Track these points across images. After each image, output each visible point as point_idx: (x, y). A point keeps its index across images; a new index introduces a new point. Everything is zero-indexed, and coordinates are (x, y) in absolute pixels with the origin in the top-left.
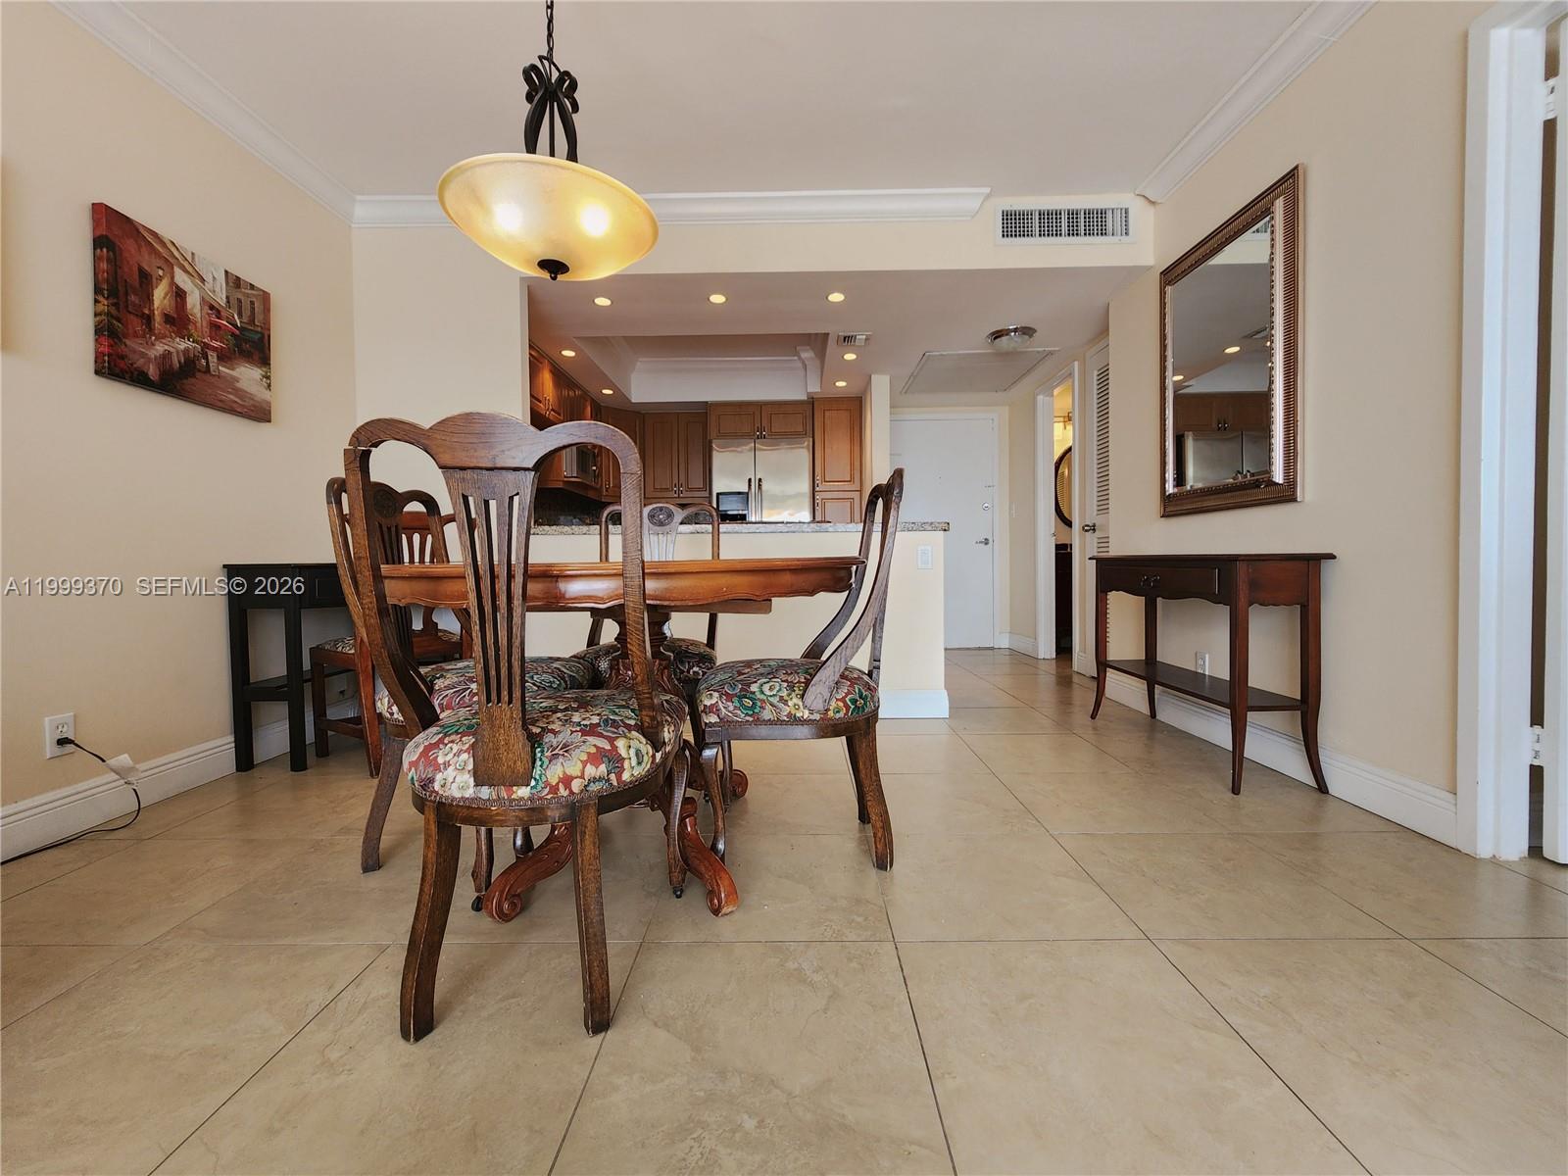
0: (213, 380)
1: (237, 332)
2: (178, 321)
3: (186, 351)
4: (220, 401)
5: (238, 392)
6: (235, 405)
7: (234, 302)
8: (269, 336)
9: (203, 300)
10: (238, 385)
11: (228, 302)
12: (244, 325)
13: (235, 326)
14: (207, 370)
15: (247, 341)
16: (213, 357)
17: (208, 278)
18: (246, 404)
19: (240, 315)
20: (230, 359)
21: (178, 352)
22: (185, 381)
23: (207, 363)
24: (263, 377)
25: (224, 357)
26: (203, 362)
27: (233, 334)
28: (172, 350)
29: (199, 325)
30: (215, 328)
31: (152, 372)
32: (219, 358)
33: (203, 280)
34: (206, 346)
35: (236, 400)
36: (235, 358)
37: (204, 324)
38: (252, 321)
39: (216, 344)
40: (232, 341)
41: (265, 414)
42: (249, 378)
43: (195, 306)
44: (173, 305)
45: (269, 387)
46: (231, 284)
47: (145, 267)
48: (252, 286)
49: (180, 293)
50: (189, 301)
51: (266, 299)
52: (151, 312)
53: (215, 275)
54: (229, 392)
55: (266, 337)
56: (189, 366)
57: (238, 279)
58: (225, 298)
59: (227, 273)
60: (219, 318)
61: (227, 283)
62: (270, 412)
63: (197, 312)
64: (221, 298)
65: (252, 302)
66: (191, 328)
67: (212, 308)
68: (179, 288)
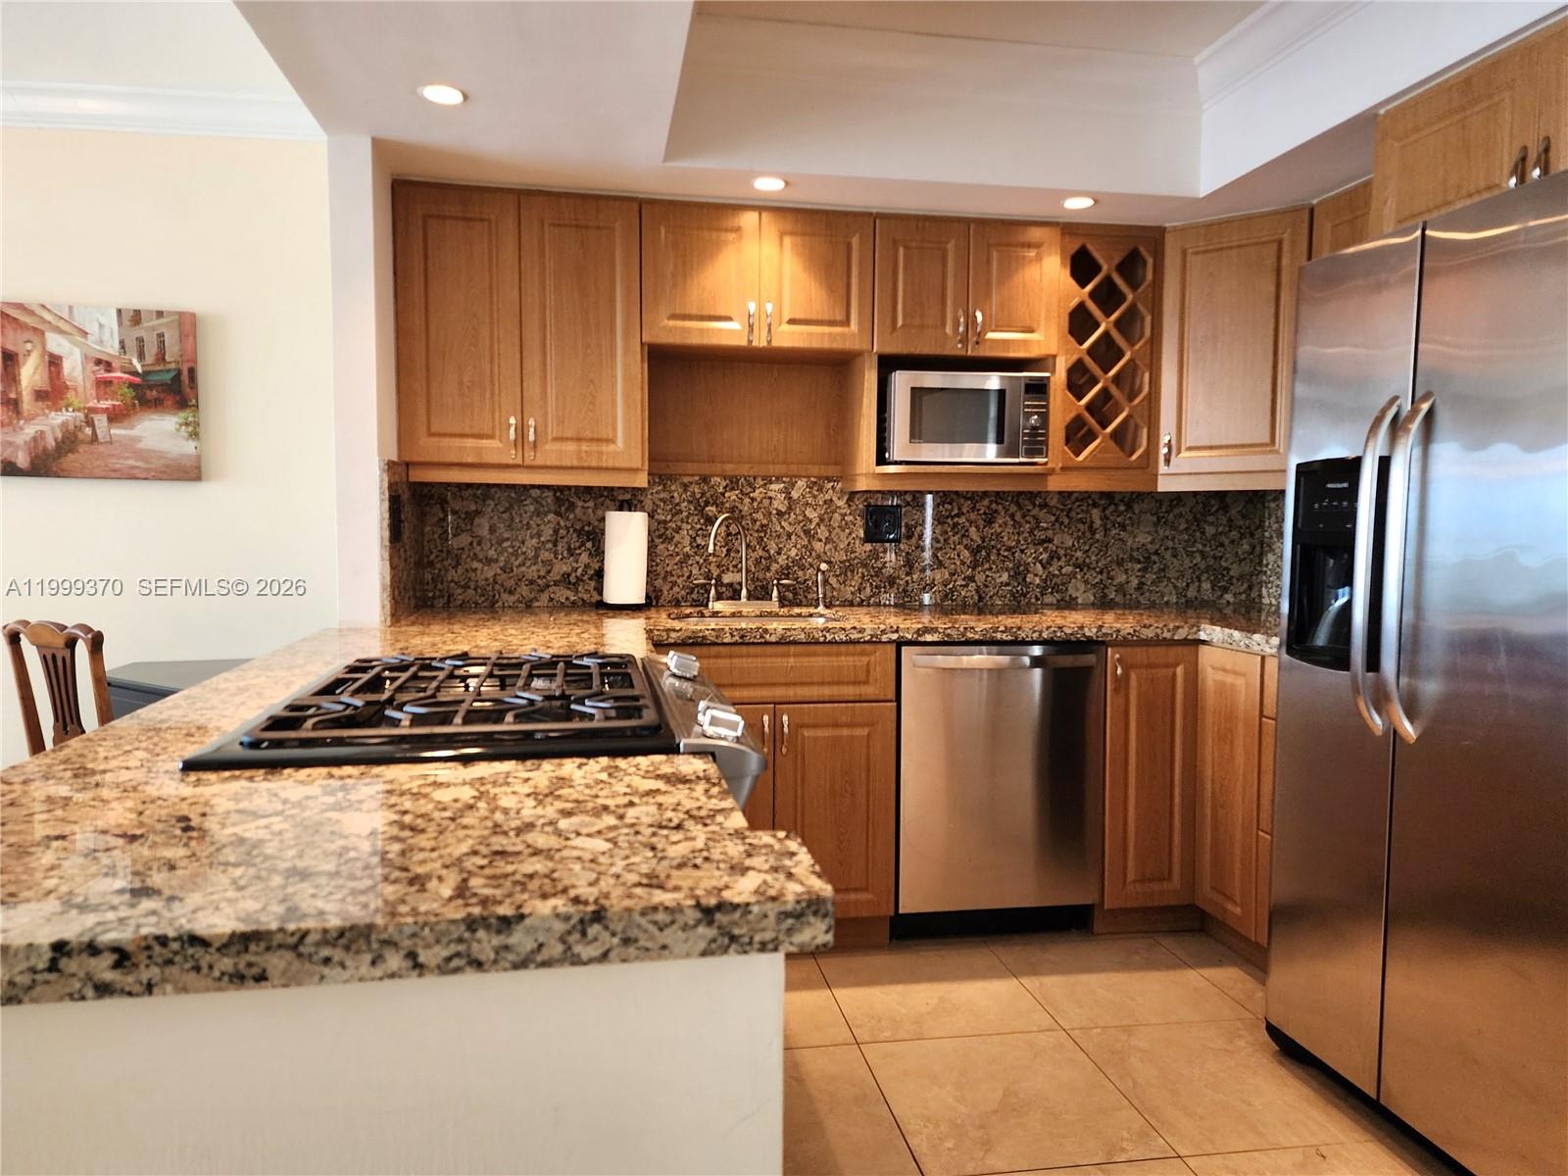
0: (101, 448)
1: (137, 380)
2: (53, 393)
3: (64, 425)
4: (114, 471)
5: (140, 454)
6: (135, 472)
7: (132, 345)
8: (192, 372)
9: (86, 358)
10: (141, 445)
11: (123, 347)
12: (148, 369)
13: (135, 373)
14: (95, 438)
15: (151, 387)
16: (101, 421)
17: (92, 328)
18: (153, 466)
19: (141, 356)
20: (126, 416)
21: (53, 429)
22: (63, 459)
23: (94, 430)
24: (181, 425)
25: (115, 417)
26: (88, 431)
27: (131, 385)
28: (44, 428)
29: (80, 389)
30: (103, 385)
31: (22, 460)
32: (111, 420)
33: (85, 334)
34: (93, 410)
35: (137, 464)
36: (136, 413)
37: (89, 385)
38: (161, 357)
39: (105, 404)
40: (129, 393)
41: (190, 472)
42: (159, 431)
43: (74, 367)
44: (46, 376)
45: (195, 435)
46: (126, 323)
47: (10, 347)
48: (160, 314)
49: (54, 362)
50: (67, 366)
51: (188, 325)
52: (19, 394)
53: (103, 320)
54: (127, 458)
55: (185, 373)
56: (69, 442)
57: (137, 313)
58: (117, 345)
59: (119, 311)
60: (109, 371)
61: (120, 323)
62: (199, 468)
63: (78, 374)
64: (112, 348)
65: (161, 336)
66: (70, 395)
67: (98, 362)
68: (51, 355)
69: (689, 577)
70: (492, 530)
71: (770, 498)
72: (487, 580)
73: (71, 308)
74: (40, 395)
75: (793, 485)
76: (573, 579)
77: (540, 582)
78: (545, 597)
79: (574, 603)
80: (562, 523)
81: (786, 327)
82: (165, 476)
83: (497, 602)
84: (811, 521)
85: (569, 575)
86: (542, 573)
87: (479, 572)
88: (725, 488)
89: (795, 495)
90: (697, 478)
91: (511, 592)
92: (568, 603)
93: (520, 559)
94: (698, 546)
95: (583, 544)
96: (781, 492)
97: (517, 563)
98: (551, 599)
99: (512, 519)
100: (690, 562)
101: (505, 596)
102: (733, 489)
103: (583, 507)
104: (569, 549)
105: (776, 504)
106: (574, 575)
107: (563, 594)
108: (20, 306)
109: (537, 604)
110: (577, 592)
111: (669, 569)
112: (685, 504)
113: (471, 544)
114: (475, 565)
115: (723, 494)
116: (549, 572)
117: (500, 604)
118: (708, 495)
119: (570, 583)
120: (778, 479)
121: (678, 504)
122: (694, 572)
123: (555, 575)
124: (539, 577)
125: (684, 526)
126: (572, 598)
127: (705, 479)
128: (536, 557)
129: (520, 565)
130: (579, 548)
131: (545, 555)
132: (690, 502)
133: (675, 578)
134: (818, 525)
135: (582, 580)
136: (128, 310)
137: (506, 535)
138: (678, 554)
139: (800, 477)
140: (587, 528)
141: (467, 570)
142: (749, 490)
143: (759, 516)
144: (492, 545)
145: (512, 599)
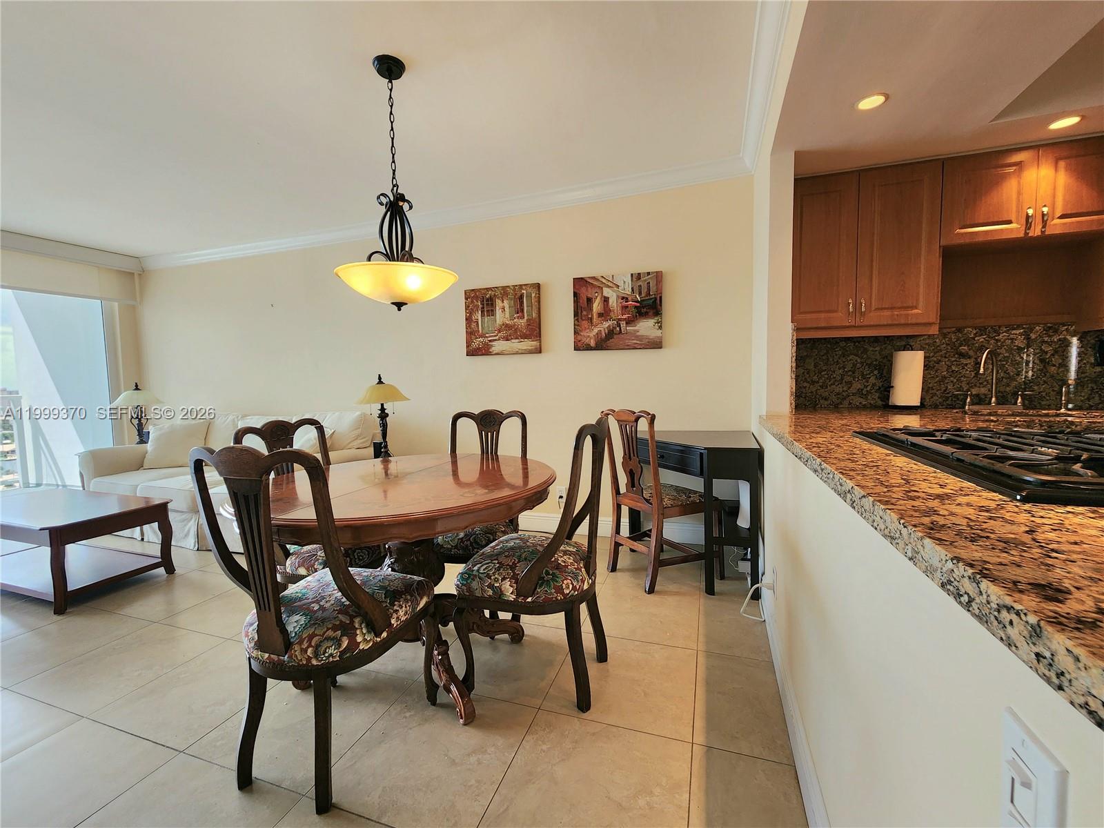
0: (623, 336)
1: (638, 304)
2: (605, 314)
3: (609, 326)
4: (628, 345)
5: (638, 337)
6: (636, 345)
7: (636, 289)
8: (661, 298)
9: (618, 297)
10: (638, 334)
11: (633, 290)
12: (642, 299)
13: (637, 302)
14: (620, 332)
15: (644, 307)
16: (623, 324)
17: (621, 284)
18: (644, 343)
19: (640, 294)
20: (633, 321)
21: (605, 329)
22: (608, 342)
23: (620, 329)
24: (655, 323)
25: (629, 322)
26: (618, 329)
27: (636, 307)
28: (601, 329)
29: (616, 311)
30: (625, 308)
31: (593, 343)
32: (627, 323)
33: (618, 286)
34: (620, 320)
35: (638, 342)
36: (638, 320)
37: (619, 309)
38: (648, 294)
39: (625, 317)
40: (635, 311)
41: (657, 345)
42: (646, 327)
43: (613, 302)
44: (603, 307)
45: (660, 327)
46: (635, 279)
47: (589, 296)
48: (649, 274)
49: (606, 300)
50: (610, 301)
51: (659, 276)
52: (592, 315)
53: (625, 280)
54: (633, 340)
55: (658, 299)
56: (611, 334)
57: (639, 274)
58: (630, 290)
59: (632, 275)
60: (626, 302)
61: (632, 280)
62: (661, 342)
63: (615, 304)
64: (628, 291)
65: (649, 283)
66: (612, 314)
67: (623, 298)
68: (605, 297)
69: (945, 391)
70: (815, 366)
71: (1012, 339)
72: (812, 392)
73: (613, 276)
74: (600, 315)
75: (1031, 330)
76: (864, 392)
77: (844, 394)
78: (846, 403)
79: (865, 405)
80: (859, 361)
81: (1057, 221)
82: (648, 347)
83: (817, 404)
84: (1046, 353)
85: (862, 390)
86: (845, 389)
87: (807, 389)
88: (975, 334)
89: (1033, 336)
90: (954, 329)
91: (826, 399)
92: (860, 405)
93: (832, 381)
94: (953, 371)
95: (872, 372)
96: (1021, 334)
97: (830, 383)
98: (850, 403)
99: (828, 359)
100: (946, 381)
101: (821, 401)
102: (982, 335)
103: (873, 351)
104: (863, 375)
105: (1017, 343)
106: (865, 389)
107: (857, 400)
108: (594, 278)
109: (841, 406)
110: (867, 399)
111: (931, 385)
112: (945, 346)
113: (803, 373)
114: (805, 384)
115: (974, 338)
116: (850, 388)
117: (819, 406)
118: (962, 339)
119: (862, 394)
120: (1019, 327)
121: (938, 346)
122: (949, 387)
123: (853, 390)
124: (843, 391)
125: (943, 359)
126: (864, 403)
127: (959, 330)
128: (842, 379)
129: (831, 384)
130: (869, 374)
131: (847, 379)
132: (947, 344)
133: (935, 391)
134: (1053, 355)
135: (871, 393)
136: (635, 274)
137: (824, 368)
138: (937, 376)
139: (1038, 324)
140: (875, 363)
141: (800, 387)
142: (995, 334)
143: (1003, 351)
144: (815, 374)
145: (826, 403)
